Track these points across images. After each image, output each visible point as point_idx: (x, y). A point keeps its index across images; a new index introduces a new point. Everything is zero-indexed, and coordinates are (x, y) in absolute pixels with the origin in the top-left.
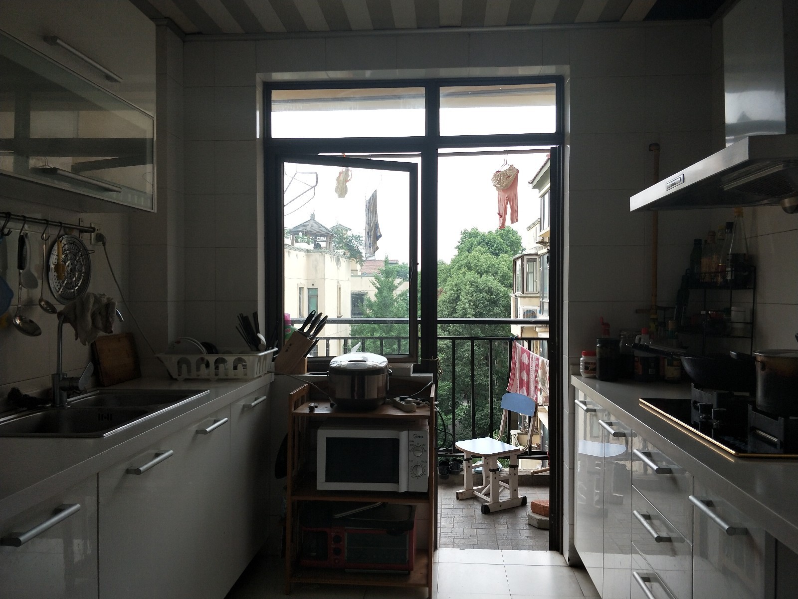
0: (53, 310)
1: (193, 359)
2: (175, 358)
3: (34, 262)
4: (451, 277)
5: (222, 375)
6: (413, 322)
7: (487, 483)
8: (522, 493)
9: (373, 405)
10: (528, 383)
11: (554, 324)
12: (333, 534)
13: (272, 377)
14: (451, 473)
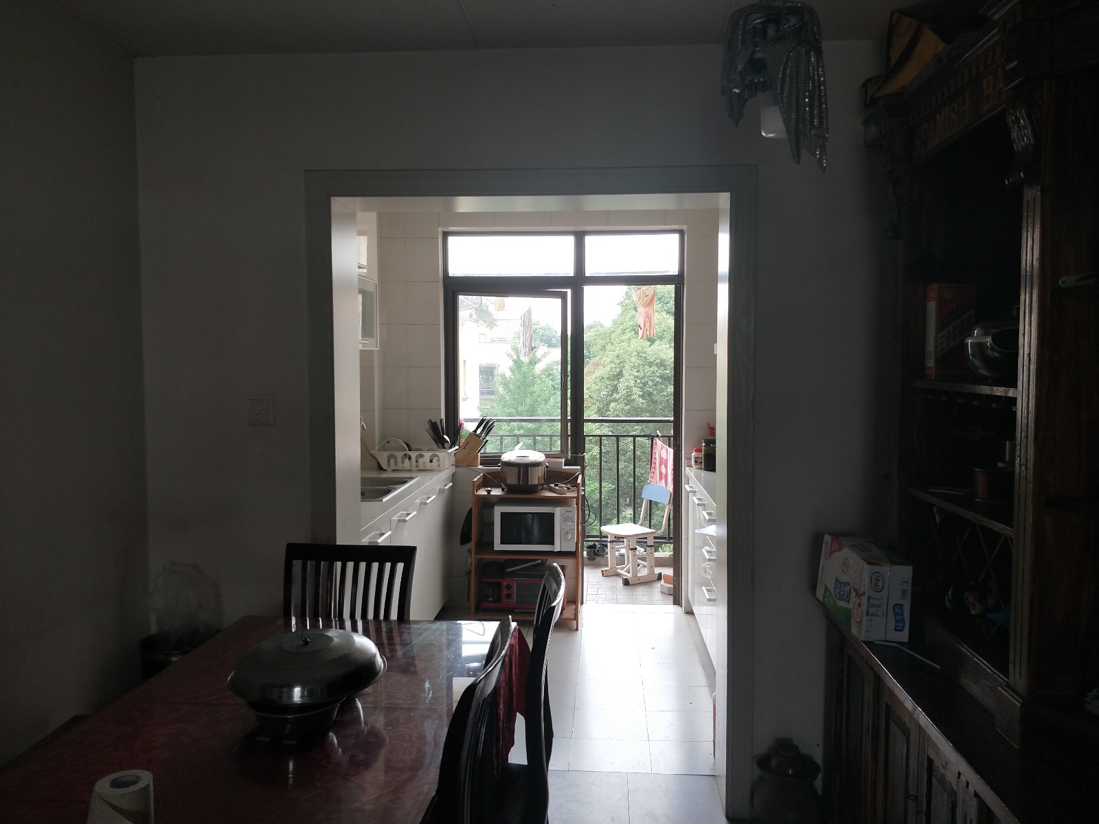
1: (399, 455)
2: (386, 454)
5: (421, 467)
6: (564, 421)
7: (628, 563)
9: (533, 489)
10: (666, 475)
12: (505, 584)
13: (453, 469)
14: (596, 555)
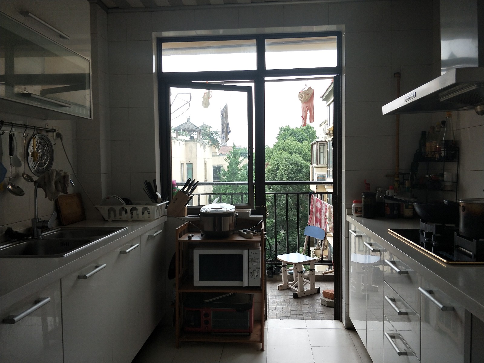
0: (31, 180)
1: (117, 208)
2: (106, 208)
3: (19, 151)
4: (274, 156)
5: (135, 218)
6: (250, 184)
7: (296, 280)
8: (317, 285)
9: (226, 235)
10: (321, 220)
11: (336, 184)
12: (204, 312)
13: (165, 219)
14: (274, 274)
